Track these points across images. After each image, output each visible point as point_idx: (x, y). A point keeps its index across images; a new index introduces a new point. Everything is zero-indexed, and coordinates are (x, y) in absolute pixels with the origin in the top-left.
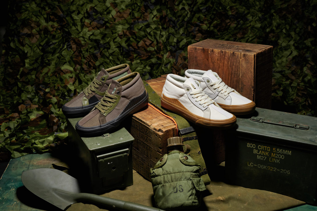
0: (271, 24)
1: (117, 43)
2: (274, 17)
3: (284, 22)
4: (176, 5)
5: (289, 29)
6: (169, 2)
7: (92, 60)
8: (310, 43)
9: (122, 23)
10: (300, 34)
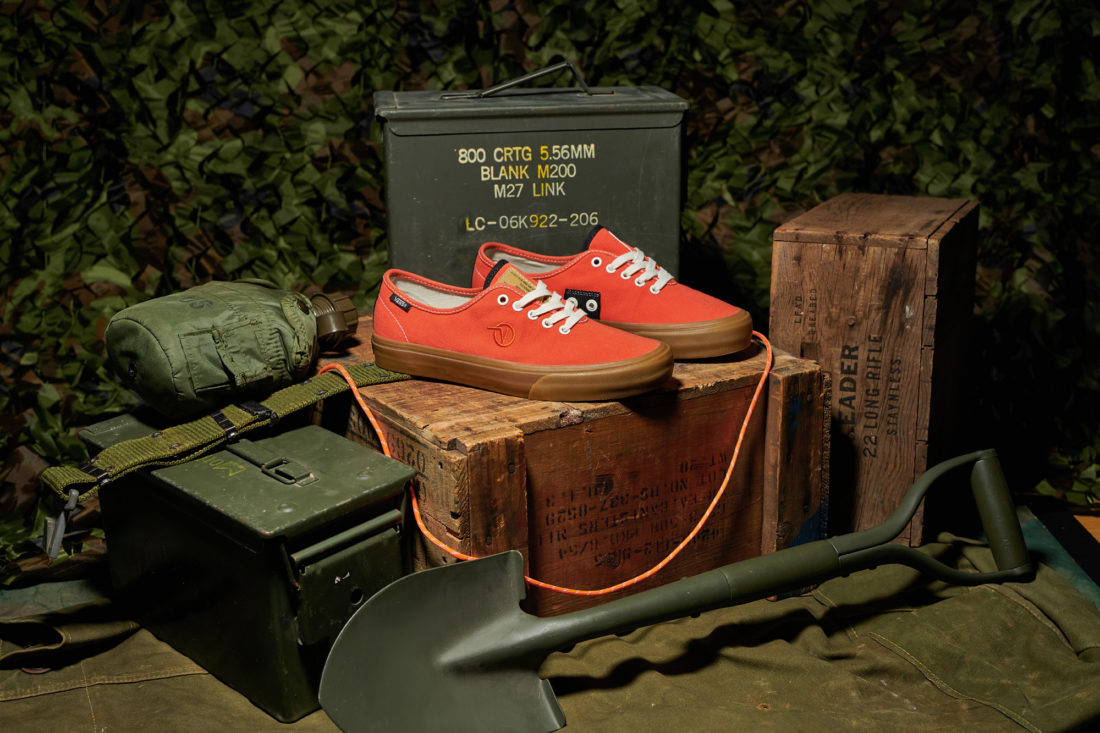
0: (885, 111)
1: (310, 188)
2: (896, 88)
3: (933, 103)
4: (530, 49)
5: (956, 129)
6: (503, 37)
7: (211, 252)
8: (1035, 179)
9: (327, 112)
10: (998, 150)
